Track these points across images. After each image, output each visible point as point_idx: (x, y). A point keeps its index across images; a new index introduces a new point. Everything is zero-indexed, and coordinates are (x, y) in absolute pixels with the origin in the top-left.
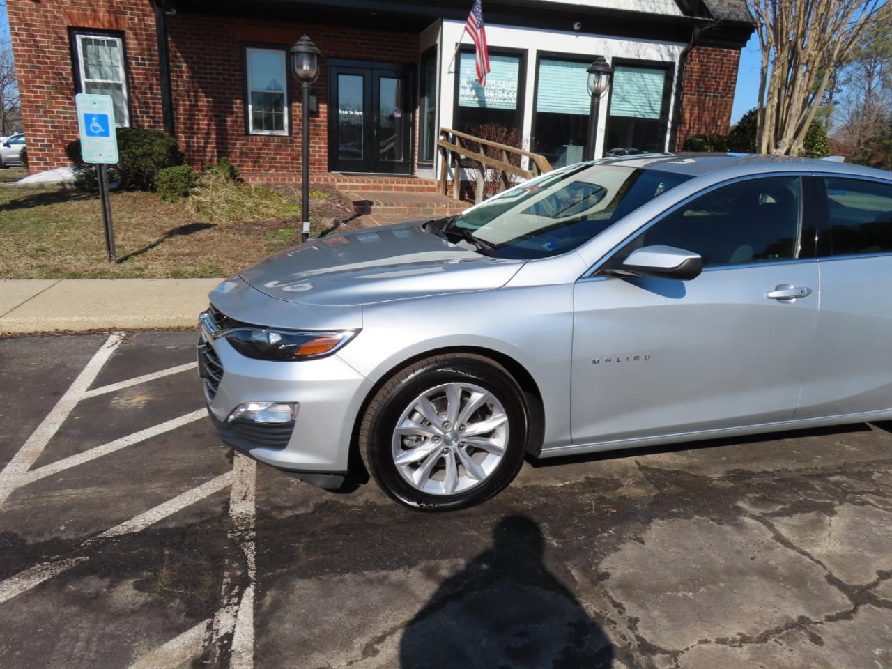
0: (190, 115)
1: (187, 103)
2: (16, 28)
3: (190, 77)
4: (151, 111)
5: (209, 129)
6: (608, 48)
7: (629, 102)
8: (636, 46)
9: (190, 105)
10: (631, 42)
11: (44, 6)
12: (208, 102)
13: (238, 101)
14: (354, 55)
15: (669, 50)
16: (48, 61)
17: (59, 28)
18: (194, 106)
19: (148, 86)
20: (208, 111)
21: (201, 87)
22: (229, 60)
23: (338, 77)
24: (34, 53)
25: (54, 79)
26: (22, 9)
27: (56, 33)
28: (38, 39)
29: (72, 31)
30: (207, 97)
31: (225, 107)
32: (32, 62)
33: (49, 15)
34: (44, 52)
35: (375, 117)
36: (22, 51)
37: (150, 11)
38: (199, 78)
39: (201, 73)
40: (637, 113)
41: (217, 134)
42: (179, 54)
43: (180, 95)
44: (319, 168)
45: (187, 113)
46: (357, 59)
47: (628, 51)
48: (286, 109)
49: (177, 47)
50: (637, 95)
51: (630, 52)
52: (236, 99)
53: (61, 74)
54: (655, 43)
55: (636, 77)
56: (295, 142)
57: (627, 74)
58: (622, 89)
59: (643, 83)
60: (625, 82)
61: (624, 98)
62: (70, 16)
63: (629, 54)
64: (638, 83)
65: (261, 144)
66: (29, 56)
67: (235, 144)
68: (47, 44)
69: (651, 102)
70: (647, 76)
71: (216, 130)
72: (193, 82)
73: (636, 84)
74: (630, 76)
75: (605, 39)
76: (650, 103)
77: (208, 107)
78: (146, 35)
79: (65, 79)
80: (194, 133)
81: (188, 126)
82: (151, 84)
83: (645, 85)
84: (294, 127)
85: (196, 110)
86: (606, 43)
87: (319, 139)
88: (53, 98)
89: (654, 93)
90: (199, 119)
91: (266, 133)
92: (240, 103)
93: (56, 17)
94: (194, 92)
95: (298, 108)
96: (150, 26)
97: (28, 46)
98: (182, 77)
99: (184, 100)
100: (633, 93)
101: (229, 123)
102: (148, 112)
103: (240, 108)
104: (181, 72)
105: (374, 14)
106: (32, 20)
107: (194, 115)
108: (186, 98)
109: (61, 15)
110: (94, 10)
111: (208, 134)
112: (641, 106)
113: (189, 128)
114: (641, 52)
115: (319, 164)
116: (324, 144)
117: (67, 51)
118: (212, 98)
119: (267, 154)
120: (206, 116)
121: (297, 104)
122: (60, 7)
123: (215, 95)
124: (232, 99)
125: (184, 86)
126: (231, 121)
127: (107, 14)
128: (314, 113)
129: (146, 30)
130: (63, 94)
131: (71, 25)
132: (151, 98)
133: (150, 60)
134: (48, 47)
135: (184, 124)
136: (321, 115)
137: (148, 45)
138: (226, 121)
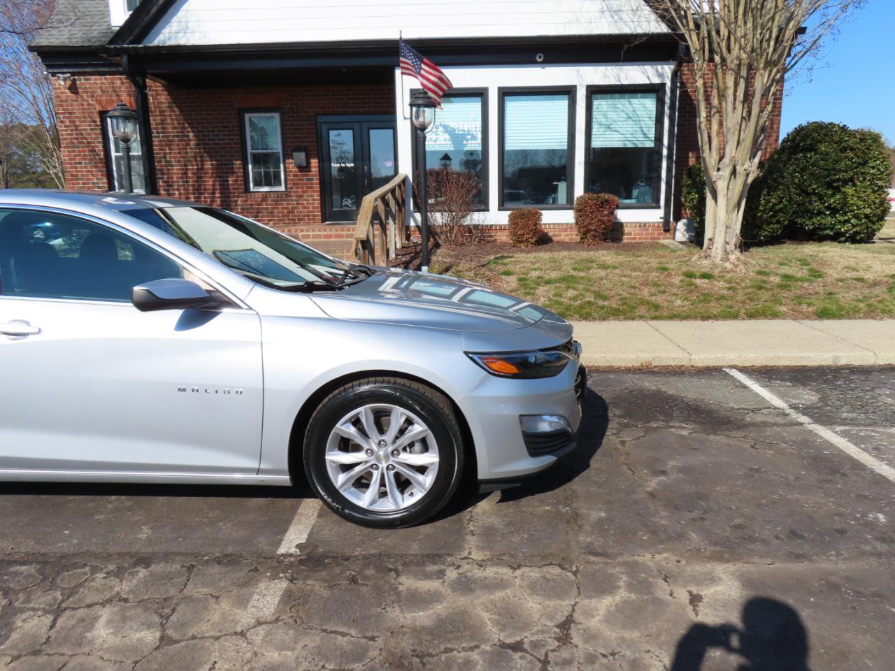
0: (197, 177)
1: (195, 167)
2: (61, 116)
3: (197, 145)
4: (165, 176)
5: (214, 189)
6: (581, 76)
7: (616, 131)
8: (615, 70)
9: (197, 169)
10: (609, 68)
11: (82, 97)
12: (212, 165)
13: (238, 162)
14: (341, 110)
15: (657, 71)
16: (85, 141)
17: (92, 113)
18: (201, 169)
19: (162, 155)
20: (212, 173)
21: (205, 152)
22: (228, 127)
23: (328, 133)
24: (75, 136)
25: (90, 155)
26: (66, 101)
27: (91, 117)
28: (77, 124)
29: (103, 114)
30: (212, 161)
31: (228, 169)
32: (73, 143)
33: (85, 103)
34: (82, 134)
35: (366, 167)
36: (66, 135)
37: (162, 91)
38: (204, 144)
39: (205, 140)
40: (627, 142)
41: (221, 193)
42: (186, 125)
43: (190, 161)
44: (314, 219)
45: (195, 176)
46: (345, 113)
47: (606, 76)
48: (282, 166)
49: (185, 119)
50: (625, 123)
51: (609, 77)
52: (236, 160)
53: (95, 151)
54: (639, 65)
55: (623, 103)
56: (290, 196)
57: (610, 101)
58: (607, 118)
59: (631, 109)
60: (609, 109)
61: (609, 128)
62: (100, 103)
63: (607, 79)
64: (625, 110)
65: (259, 200)
66: (71, 139)
67: (237, 201)
68: (85, 126)
69: (644, 129)
70: (635, 101)
71: (220, 189)
72: (199, 149)
73: (623, 111)
74: (615, 103)
75: (576, 68)
76: (642, 131)
77: (213, 169)
78: (160, 112)
79: (98, 155)
80: (202, 194)
81: (196, 187)
82: (165, 154)
83: (634, 111)
84: (289, 182)
85: (202, 173)
86: (578, 71)
87: (312, 191)
88: (89, 171)
89: (646, 119)
90: (205, 181)
91: (266, 189)
92: (240, 164)
93: (89, 105)
94: (201, 157)
95: (291, 163)
96: (162, 103)
97: (71, 130)
98: (190, 145)
99: (192, 165)
100: (620, 121)
101: (230, 183)
102: (163, 178)
103: (239, 168)
104: (189, 140)
105: (344, 70)
106: (72, 109)
107: (201, 177)
108: (194, 163)
109: (94, 103)
110: (118, 96)
111: (214, 193)
112: (632, 134)
113: (198, 190)
114: (622, 75)
115: (313, 216)
116: (317, 196)
117: (99, 131)
118: (216, 161)
119: (266, 209)
120: (211, 177)
121: (291, 161)
122: (93, 96)
123: (218, 158)
124: (232, 160)
125: (191, 153)
126: (232, 181)
127: (128, 98)
128: (304, 168)
129: (158, 107)
130: (96, 167)
131: (101, 109)
132: (166, 166)
133: (163, 133)
134: (85, 130)
135: (193, 186)
136: (313, 169)
137: (161, 120)
138: (228, 181)
